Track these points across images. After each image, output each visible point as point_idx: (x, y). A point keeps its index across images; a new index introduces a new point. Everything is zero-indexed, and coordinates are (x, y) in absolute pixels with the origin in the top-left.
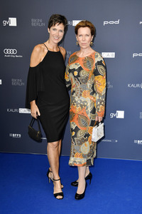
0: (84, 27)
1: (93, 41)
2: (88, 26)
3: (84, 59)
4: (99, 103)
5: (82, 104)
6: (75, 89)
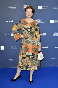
0: (29, 8)
1: (33, 15)
3: (31, 23)
4: (38, 42)
5: (33, 43)
6: (28, 36)
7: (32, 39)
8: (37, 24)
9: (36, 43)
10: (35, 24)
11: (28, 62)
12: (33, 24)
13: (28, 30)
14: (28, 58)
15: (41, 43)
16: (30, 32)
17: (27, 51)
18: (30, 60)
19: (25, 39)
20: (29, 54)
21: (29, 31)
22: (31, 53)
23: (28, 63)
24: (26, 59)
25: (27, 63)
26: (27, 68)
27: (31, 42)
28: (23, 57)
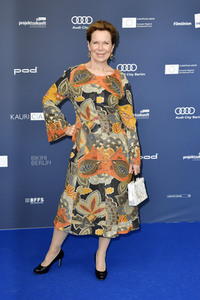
1: (113, 53)
2: (108, 30)
3: (107, 80)
4: (132, 144)
5: (113, 143)
6: (98, 122)
7: (111, 130)
8: (125, 82)
9: (124, 143)
10: (120, 84)
11: (96, 208)
12: (113, 81)
13: (95, 102)
14: (96, 194)
15: (140, 147)
16: (105, 109)
17: (94, 172)
18: (103, 200)
19: (87, 131)
20: (101, 181)
21: (99, 105)
22: (106, 178)
23: (99, 211)
24: (90, 199)
25: (96, 212)
26: (94, 229)
27: (109, 141)
28: (78, 194)
